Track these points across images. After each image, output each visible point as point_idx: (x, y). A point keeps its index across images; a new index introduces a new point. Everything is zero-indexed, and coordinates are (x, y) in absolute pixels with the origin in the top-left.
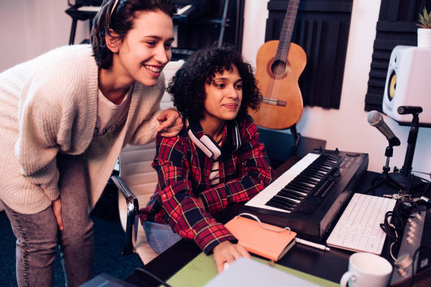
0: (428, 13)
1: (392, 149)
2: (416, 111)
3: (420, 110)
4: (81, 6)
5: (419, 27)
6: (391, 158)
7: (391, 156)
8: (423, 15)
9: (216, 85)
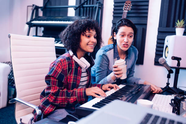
0: (180, 22)
1: (170, 75)
2: (179, 59)
3: (180, 59)
4: (33, 21)
5: (176, 28)
6: (170, 79)
7: (170, 78)
8: (177, 22)
9: (86, 36)
